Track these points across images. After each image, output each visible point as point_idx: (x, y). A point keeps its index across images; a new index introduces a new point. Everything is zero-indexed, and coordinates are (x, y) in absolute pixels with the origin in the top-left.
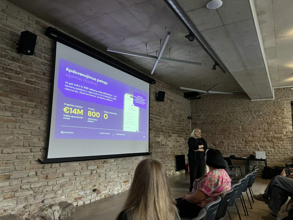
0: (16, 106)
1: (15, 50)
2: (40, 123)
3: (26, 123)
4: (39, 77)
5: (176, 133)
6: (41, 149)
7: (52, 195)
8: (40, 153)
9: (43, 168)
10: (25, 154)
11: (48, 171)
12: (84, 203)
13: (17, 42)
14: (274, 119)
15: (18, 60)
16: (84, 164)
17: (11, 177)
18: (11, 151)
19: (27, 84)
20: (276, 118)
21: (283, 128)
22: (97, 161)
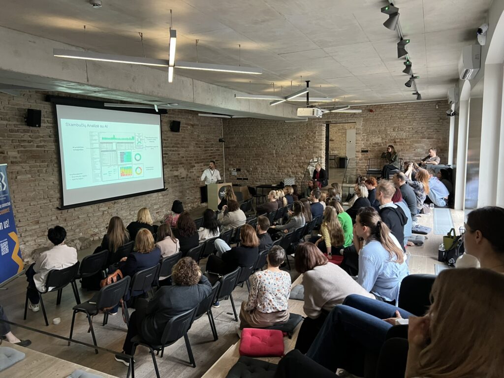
0: (33, 169)
1: (24, 123)
2: (54, 179)
3: (43, 180)
4: (46, 141)
5: (201, 162)
6: (57, 199)
7: (72, 233)
8: (57, 202)
9: (62, 213)
10: (46, 204)
11: (65, 215)
12: (99, 238)
13: (24, 116)
14: (306, 143)
15: (28, 131)
16: (95, 206)
17: (39, 222)
18: (35, 203)
19: (38, 149)
20: (308, 142)
21: (314, 153)
22: (107, 203)
